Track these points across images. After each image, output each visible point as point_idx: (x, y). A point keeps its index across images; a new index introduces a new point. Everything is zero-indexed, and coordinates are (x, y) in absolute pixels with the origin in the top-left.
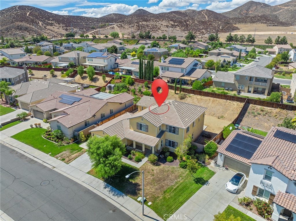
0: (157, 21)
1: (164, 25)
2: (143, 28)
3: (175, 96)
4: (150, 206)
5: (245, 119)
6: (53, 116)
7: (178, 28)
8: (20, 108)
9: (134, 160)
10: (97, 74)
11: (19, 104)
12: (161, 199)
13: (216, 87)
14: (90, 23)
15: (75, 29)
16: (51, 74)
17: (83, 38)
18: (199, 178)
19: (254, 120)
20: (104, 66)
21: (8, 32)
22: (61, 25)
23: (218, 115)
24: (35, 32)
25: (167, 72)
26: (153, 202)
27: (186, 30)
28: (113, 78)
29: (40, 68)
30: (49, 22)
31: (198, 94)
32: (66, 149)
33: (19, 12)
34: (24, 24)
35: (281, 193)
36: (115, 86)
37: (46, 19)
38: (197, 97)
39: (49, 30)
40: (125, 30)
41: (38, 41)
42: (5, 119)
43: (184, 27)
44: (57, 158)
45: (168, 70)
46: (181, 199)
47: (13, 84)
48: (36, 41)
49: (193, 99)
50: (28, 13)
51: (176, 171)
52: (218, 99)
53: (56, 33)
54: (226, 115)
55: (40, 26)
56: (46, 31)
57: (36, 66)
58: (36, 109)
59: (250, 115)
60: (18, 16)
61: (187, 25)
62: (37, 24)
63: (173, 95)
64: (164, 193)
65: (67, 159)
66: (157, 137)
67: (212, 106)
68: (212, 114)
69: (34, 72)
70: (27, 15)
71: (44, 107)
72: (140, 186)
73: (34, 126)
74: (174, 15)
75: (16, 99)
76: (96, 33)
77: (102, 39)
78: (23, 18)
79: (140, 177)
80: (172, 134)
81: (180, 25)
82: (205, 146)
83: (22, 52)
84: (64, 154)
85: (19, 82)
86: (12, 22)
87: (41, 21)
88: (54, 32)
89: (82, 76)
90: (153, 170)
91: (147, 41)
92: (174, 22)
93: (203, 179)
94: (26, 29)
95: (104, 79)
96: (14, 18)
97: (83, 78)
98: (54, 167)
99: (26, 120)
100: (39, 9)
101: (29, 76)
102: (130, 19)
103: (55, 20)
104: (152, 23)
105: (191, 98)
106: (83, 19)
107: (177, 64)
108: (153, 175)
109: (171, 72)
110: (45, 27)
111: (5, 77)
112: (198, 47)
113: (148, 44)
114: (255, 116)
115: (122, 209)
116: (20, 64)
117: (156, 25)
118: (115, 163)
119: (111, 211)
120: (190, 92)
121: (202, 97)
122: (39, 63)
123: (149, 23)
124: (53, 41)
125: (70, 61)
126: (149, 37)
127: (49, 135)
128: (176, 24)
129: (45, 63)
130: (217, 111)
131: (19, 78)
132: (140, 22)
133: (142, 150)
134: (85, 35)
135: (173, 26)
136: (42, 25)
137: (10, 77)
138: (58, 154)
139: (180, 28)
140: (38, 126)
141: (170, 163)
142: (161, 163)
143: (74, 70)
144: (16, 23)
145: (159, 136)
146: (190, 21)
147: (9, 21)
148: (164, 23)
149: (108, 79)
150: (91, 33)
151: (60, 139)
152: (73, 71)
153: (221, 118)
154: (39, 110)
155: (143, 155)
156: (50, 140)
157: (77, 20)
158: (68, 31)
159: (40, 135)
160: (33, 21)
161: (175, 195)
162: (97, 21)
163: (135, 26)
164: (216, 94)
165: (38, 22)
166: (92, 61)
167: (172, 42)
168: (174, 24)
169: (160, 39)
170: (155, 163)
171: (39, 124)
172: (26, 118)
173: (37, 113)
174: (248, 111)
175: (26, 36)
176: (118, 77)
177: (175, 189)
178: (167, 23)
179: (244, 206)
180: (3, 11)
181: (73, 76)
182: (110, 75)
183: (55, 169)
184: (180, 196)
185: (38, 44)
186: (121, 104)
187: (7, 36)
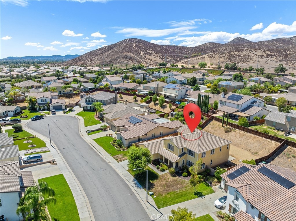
0: (251, 51)
1: (258, 55)
2: (234, 58)
3: (222, 128)
4: (154, 198)
5: (277, 159)
6: (121, 130)
7: (274, 58)
8: (105, 122)
9: (160, 169)
10: (166, 102)
11: (105, 119)
12: (163, 197)
13: (268, 125)
14: (185, 52)
15: (170, 58)
16: (134, 99)
17: (173, 67)
18: (199, 192)
19: (285, 162)
20: (175, 96)
21: (118, 60)
22: (159, 54)
23: (253, 151)
24: (136, 60)
25: (225, 107)
26: (157, 197)
27: (283, 61)
28: (177, 107)
29: (128, 93)
30: (149, 52)
31: (242, 130)
32: (121, 153)
33: (128, 45)
34: (130, 54)
35: (242, 212)
36: (176, 114)
37: (147, 49)
38: (241, 132)
39: (148, 59)
40: (215, 60)
41: (136, 69)
42: (94, 128)
43: (282, 57)
44: (114, 158)
45: (226, 105)
46: (177, 200)
47: (105, 105)
48: (135, 69)
49: (236, 134)
50: (135, 45)
51: (185, 183)
52: (259, 137)
53: (153, 61)
54: (261, 152)
55: (141, 56)
56: (145, 60)
57: (125, 92)
58: (112, 124)
59: (284, 156)
60: (126, 47)
61: (287, 54)
62: (139, 54)
63: (220, 128)
64: (168, 194)
65: (119, 160)
66: (179, 156)
67: (251, 142)
68: (248, 149)
69: (123, 96)
70: (134, 47)
71: (117, 124)
72: (154, 185)
73: (108, 136)
74: (275, 44)
75: (104, 115)
76: (187, 62)
77: (189, 69)
78: (130, 50)
79: (158, 180)
80: (190, 156)
81: (278, 55)
82: (216, 171)
83: (120, 79)
84: (119, 156)
85: (110, 103)
86: (122, 53)
87: (144, 51)
88: (152, 61)
89: (155, 103)
90: (169, 179)
91: (231, 72)
92: (271, 51)
93: (202, 193)
94: (131, 58)
95: (170, 107)
96: (124, 49)
97: (156, 104)
98: (110, 163)
99: (105, 130)
100: (144, 41)
101: (118, 99)
102: (225, 48)
103: (155, 50)
104: (245, 53)
105: (235, 132)
106: (180, 48)
107: (234, 100)
108: (167, 182)
109: (228, 107)
110: (145, 57)
111: (101, 99)
112: (284, 81)
113: (232, 75)
114: (288, 158)
115: (137, 195)
116: (116, 89)
117: (249, 56)
118: (139, 165)
119: (130, 194)
120: (235, 127)
121: (245, 133)
122: (129, 89)
123: (242, 53)
124: (148, 69)
125: (150, 89)
126: (234, 68)
127: (115, 142)
128: (273, 54)
129: (133, 90)
130: (254, 148)
131: (111, 100)
132: (232, 52)
133: (167, 164)
134: (175, 65)
135: (268, 56)
136: (143, 54)
137: (104, 100)
138: (115, 155)
139: (277, 58)
140: (111, 135)
141: (184, 177)
142: (177, 176)
143: (151, 98)
144: (124, 53)
145: (180, 156)
146: (292, 50)
147: (120, 52)
148: (259, 53)
149: (173, 107)
150: (183, 63)
151: (120, 146)
152: (149, 98)
153: (255, 154)
154: (114, 125)
155: (167, 168)
156: (114, 145)
157: (174, 50)
158: (164, 59)
159: (110, 141)
160: (137, 52)
161: (174, 197)
162: (192, 50)
163: (226, 56)
164: (257, 132)
165: (141, 52)
166: (167, 91)
167: (259, 74)
168: (270, 54)
169: (246, 70)
170: (173, 174)
171: (112, 135)
172: (106, 129)
173: (113, 127)
174: (283, 152)
175: (129, 64)
176: (181, 107)
177: (177, 194)
178: (262, 53)
179: (220, 218)
180: (118, 44)
181: (148, 102)
182: (176, 104)
183: (110, 164)
184: (177, 199)
185: (135, 72)
186: (170, 129)
187: (116, 64)
